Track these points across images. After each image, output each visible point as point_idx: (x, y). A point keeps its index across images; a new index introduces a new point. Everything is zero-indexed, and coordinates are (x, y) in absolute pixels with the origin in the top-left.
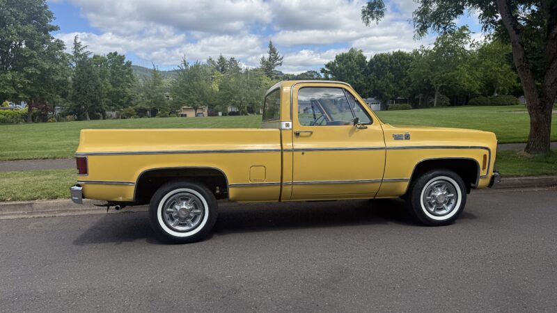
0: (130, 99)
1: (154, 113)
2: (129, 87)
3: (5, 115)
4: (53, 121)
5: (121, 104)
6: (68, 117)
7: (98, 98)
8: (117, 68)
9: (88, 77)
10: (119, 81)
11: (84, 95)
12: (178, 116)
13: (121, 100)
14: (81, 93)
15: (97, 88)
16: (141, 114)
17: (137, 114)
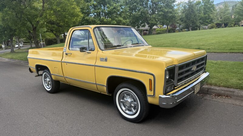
0: (212, 20)
1: (226, 25)
2: (212, 14)
3: (160, 31)
4: (177, 32)
5: (207, 22)
6: (183, 30)
7: (195, 21)
8: (207, 5)
9: (192, 12)
10: (207, 11)
11: (189, 20)
12: (239, 26)
13: (207, 20)
14: (188, 19)
15: (195, 16)
16: (218, 26)
17: (216, 27)
